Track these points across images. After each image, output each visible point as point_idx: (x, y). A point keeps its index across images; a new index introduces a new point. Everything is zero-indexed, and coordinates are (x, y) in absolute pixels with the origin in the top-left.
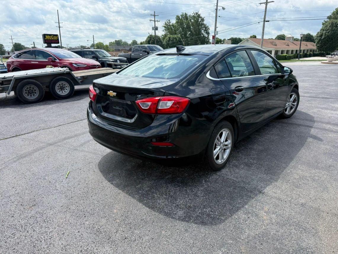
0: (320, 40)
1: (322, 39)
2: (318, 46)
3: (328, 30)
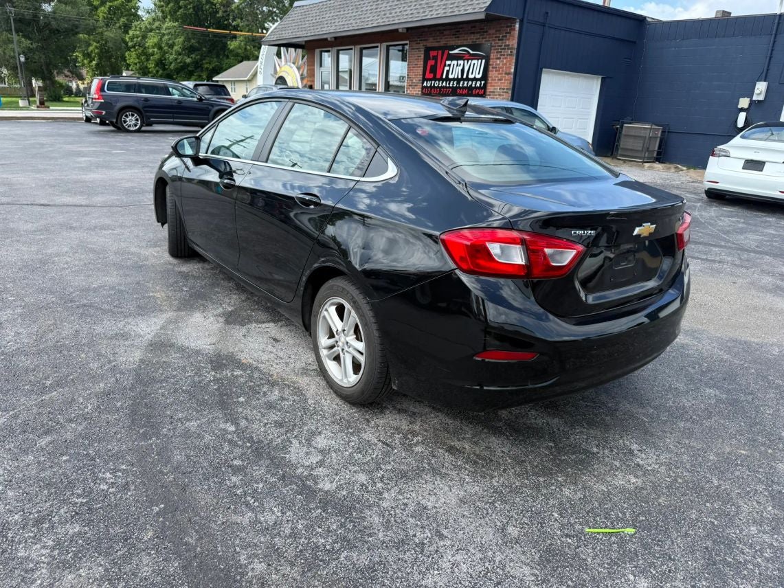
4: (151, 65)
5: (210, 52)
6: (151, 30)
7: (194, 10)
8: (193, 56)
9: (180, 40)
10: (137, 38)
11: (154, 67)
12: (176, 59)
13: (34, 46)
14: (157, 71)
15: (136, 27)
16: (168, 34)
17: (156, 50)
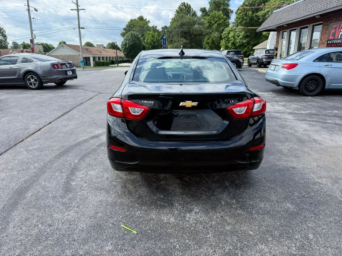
0: (125, 48)
1: (127, 47)
2: (125, 54)
3: (130, 40)
4: (230, 45)
5: (255, 37)
6: (232, 31)
7: (250, 20)
8: (247, 39)
9: (243, 33)
10: (226, 34)
11: (231, 46)
12: (240, 41)
13: (187, 42)
14: (232, 47)
15: (226, 30)
16: (238, 31)
17: (232, 38)
